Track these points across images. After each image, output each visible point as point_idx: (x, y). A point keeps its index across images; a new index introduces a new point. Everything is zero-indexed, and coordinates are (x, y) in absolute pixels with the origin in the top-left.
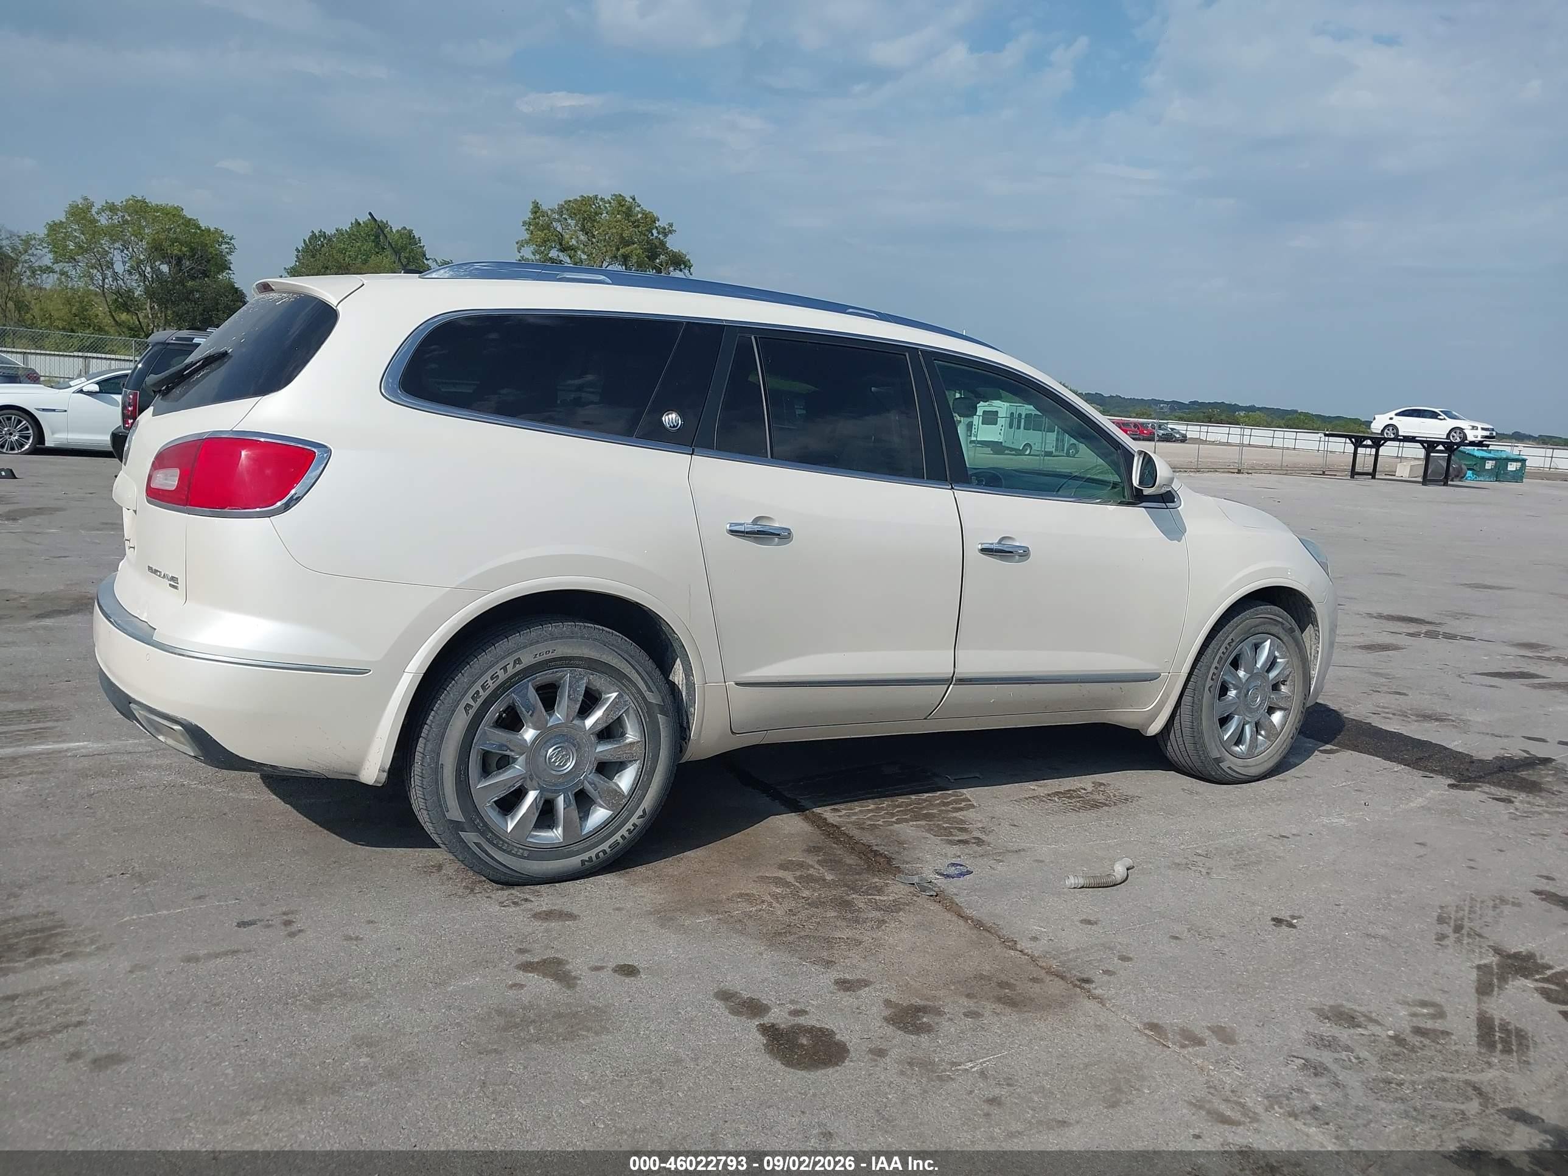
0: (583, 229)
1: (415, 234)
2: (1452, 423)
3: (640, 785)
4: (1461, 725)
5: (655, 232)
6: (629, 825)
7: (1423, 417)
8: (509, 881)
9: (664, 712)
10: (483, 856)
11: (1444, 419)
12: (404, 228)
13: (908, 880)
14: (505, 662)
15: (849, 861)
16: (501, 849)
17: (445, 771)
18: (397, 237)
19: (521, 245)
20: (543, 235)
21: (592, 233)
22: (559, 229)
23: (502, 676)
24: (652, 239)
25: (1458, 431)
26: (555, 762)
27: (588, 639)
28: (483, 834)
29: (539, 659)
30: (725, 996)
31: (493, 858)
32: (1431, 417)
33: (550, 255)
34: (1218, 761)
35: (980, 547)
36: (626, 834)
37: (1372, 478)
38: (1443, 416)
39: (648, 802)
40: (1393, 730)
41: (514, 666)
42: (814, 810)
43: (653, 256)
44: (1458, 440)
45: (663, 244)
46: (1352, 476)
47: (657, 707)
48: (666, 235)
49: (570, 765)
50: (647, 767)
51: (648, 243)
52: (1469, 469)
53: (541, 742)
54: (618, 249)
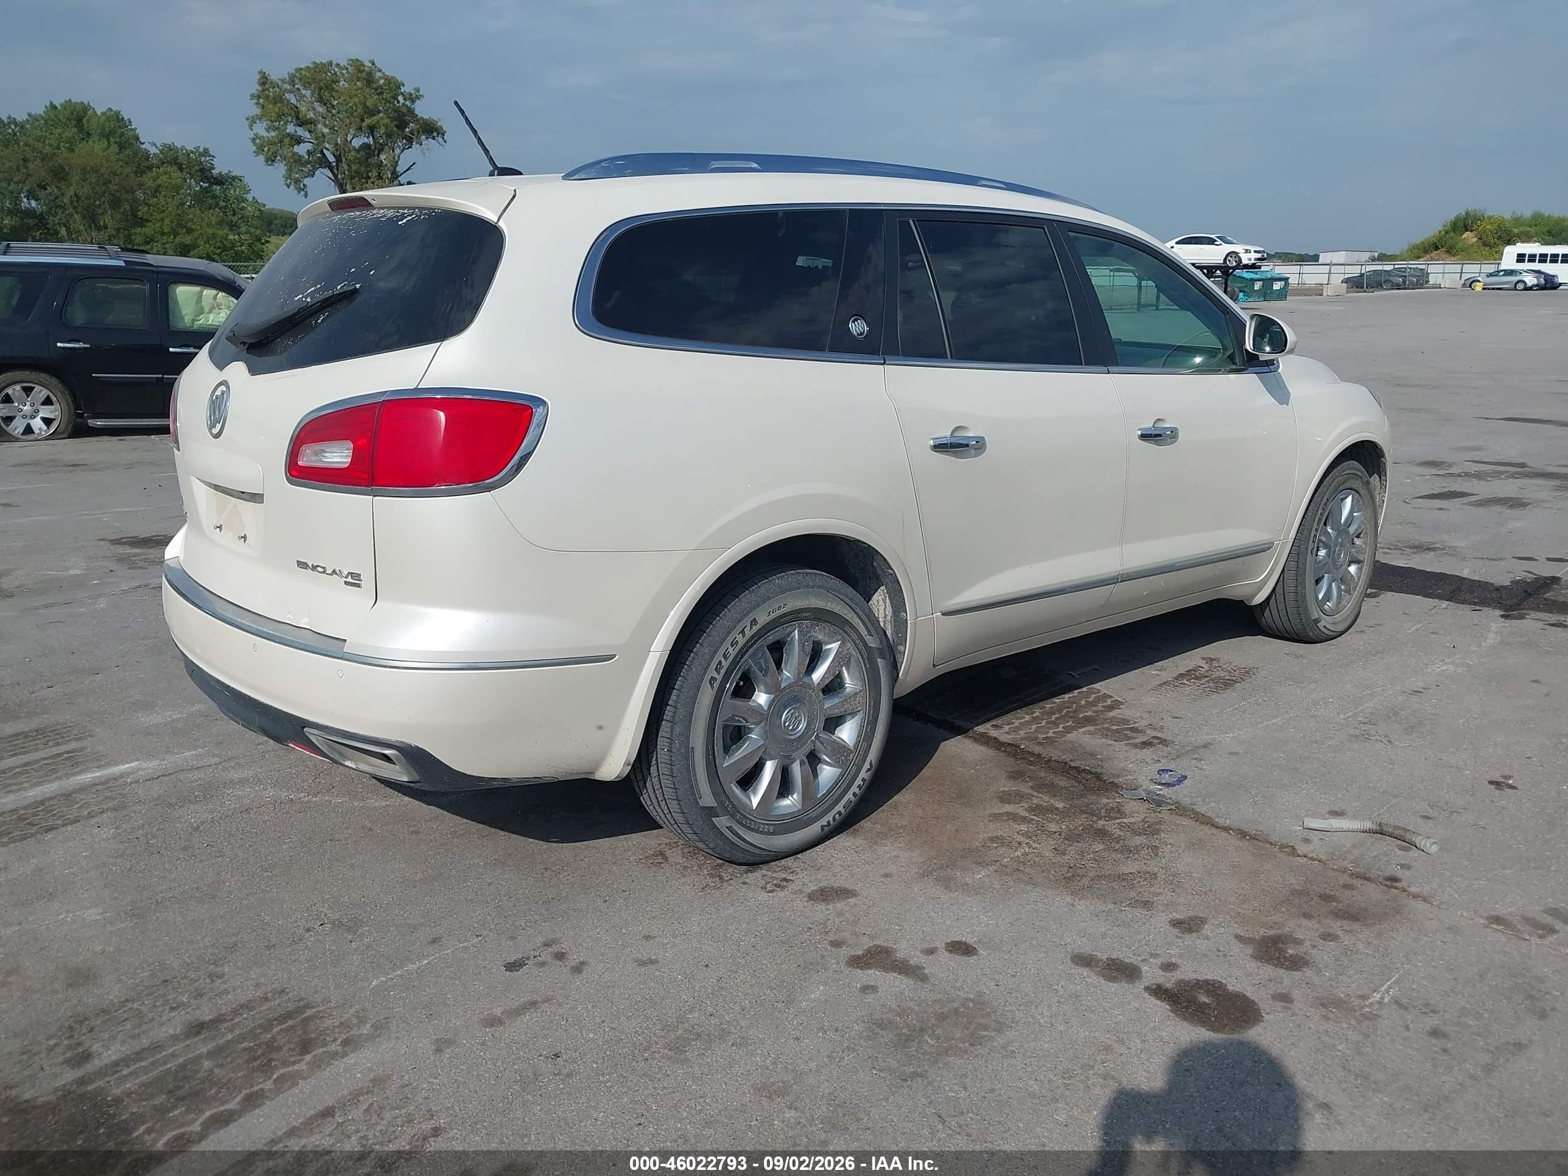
0: (321, 100)
1: (124, 116)
2: (1228, 248)
3: (865, 736)
4: (1453, 552)
5: (400, 98)
6: (859, 781)
7: (1201, 244)
8: (755, 861)
9: (882, 656)
10: (735, 839)
11: (1221, 244)
12: (110, 109)
13: (1134, 795)
14: (742, 626)
15: (1063, 784)
16: (749, 828)
17: (696, 755)
18: (103, 119)
19: (252, 121)
20: (277, 110)
21: (330, 104)
22: (293, 101)
23: (741, 641)
24: (399, 107)
25: (1234, 256)
26: (789, 726)
27: (813, 587)
28: (733, 816)
29: (773, 616)
30: (1084, 961)
31: (744, 840)
32: (1208, 244)
33: (288, 131)
34: (1317, 621)
35: (1139, 433)
36: (857, 791)
37: (1156, 309)
38: (1219, 242)
39: (873, 755)
40: (1403, 565)
41: (751, 628)
42: (976, 729)
43: (402, 125)
44: (1235, 264)
45: (411, 111)
46: (1139, 310)
47: (876, 652)
48: (413, 101)
49: (802, 726)
50: (869, 717)
51: (395, 111)
52: (1241, 291)
53: (776, 706)
54: (363, 120)
